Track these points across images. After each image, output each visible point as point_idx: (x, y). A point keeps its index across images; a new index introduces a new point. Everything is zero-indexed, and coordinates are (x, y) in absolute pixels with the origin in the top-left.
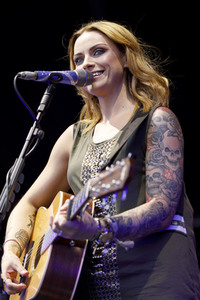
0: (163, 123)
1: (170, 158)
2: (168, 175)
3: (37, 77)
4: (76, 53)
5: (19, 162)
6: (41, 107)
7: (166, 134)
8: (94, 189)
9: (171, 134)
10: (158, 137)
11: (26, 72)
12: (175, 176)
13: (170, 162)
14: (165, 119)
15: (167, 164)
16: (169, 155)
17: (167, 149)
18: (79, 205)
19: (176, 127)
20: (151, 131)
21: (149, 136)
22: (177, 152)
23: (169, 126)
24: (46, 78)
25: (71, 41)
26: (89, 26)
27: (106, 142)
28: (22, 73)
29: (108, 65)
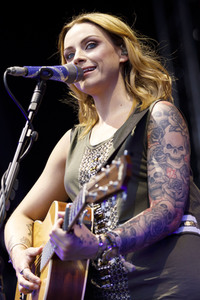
0: (163, 117)
1: (173, 155)
2: (171, 174)
3: (27, 72)
4: (66, 47)
5: (13, 166)
6: (33, 106)
7: (167, 129)
8: (90, 194)
9: (174, 129)
10: (159, 133)
11: (16, 68)
12: (178, 174)
13: (173, 159)
14: (166, 114)
15: (169, 161)
16: (171, 152)
17: (169, 146)
18: (77, 213)
19: (179, 122)
20: (151, 127)
21: (149, 133)
22: (181, 148)
23: (171, 121)
25: (61, 35)
26: (81, 18)
27: (103, 143)
28: (11, 68)
29: (101, 60)
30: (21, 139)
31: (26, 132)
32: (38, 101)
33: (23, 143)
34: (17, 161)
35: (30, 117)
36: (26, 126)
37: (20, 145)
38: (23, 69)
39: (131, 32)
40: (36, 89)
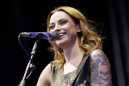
0: (98, 58)
3: (31, 35)
6: (33, 52)
7: (100, 64)
9: (103, 64)
10: (96, 66)
11: (25, 33)
14: (99, 56)
15: (102, 81)
16: (102, 75)
17: (101, 73)
20: (92, 63)
22: (107, 73)
23: (101, 59)
26: (59, 9)
28: (22, 33)
29: (68, 30)
30: (27, 69)
31: (29, 65)
32: (36, 50)
33: (28, 71)
34: (25, 80)
35: (31, 58)
36: (30, 62)
38: (28, 33)
39: (84, 18)
40: (35, 44)
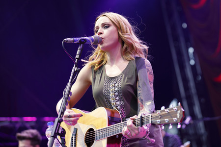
3: (74, 41)
6: (77, 56)
7: (148, 73)
9: (151, 73)
14: (147, 66)
24: (78, 41)
28: (66, 39)
30: (72, 72)
31: (75, 69)
32: (80, 54)
33: (73, 74)
34: (71, 83)
35: (76, 62)
36: (75, 66)
37: (72, 75)
38: (72, 39)
40: (79, 48)
